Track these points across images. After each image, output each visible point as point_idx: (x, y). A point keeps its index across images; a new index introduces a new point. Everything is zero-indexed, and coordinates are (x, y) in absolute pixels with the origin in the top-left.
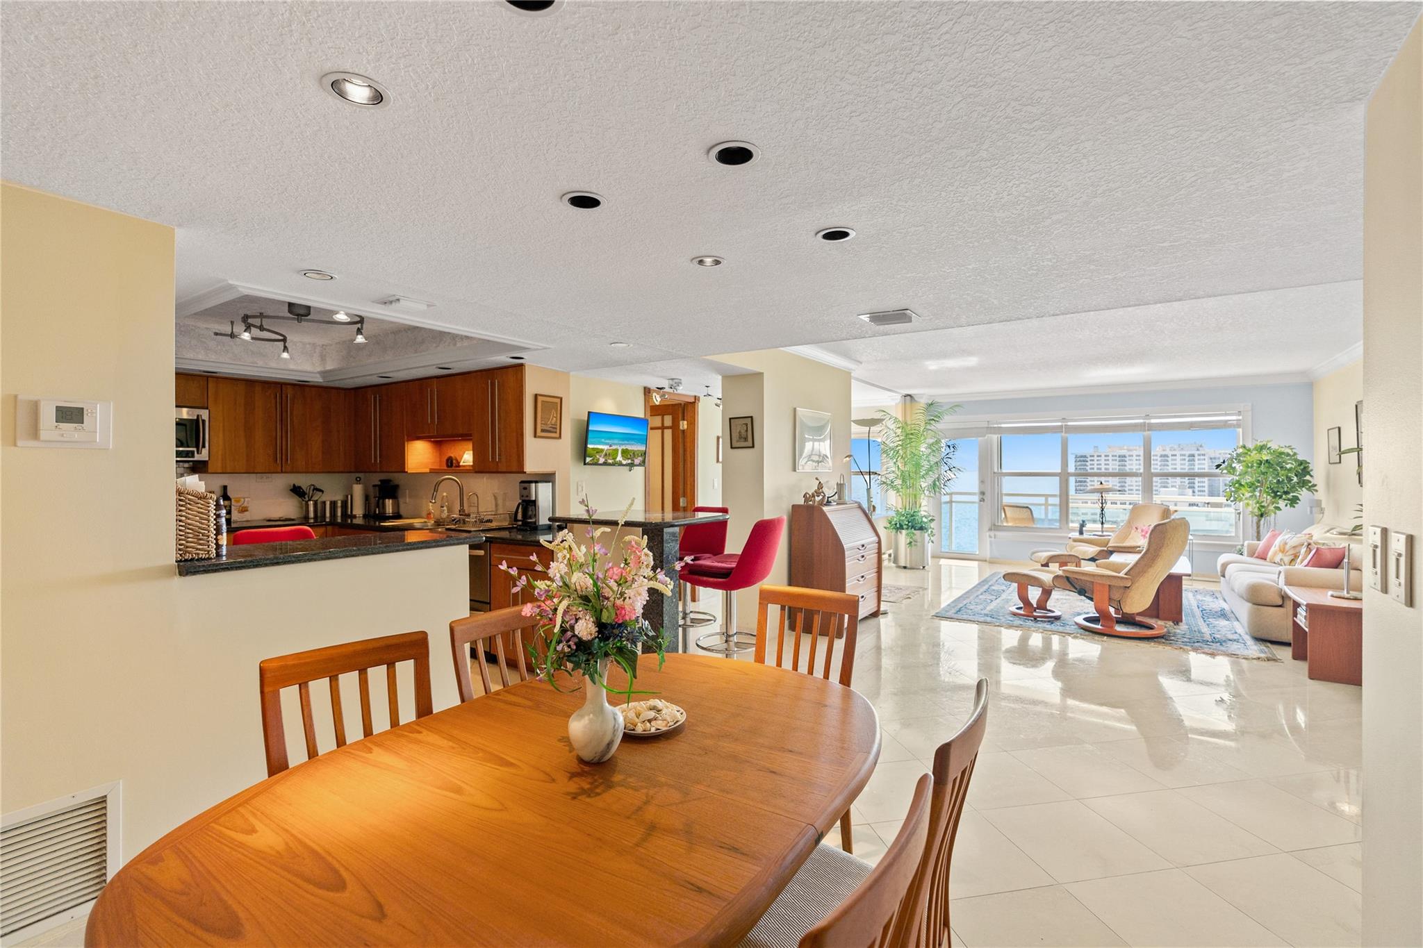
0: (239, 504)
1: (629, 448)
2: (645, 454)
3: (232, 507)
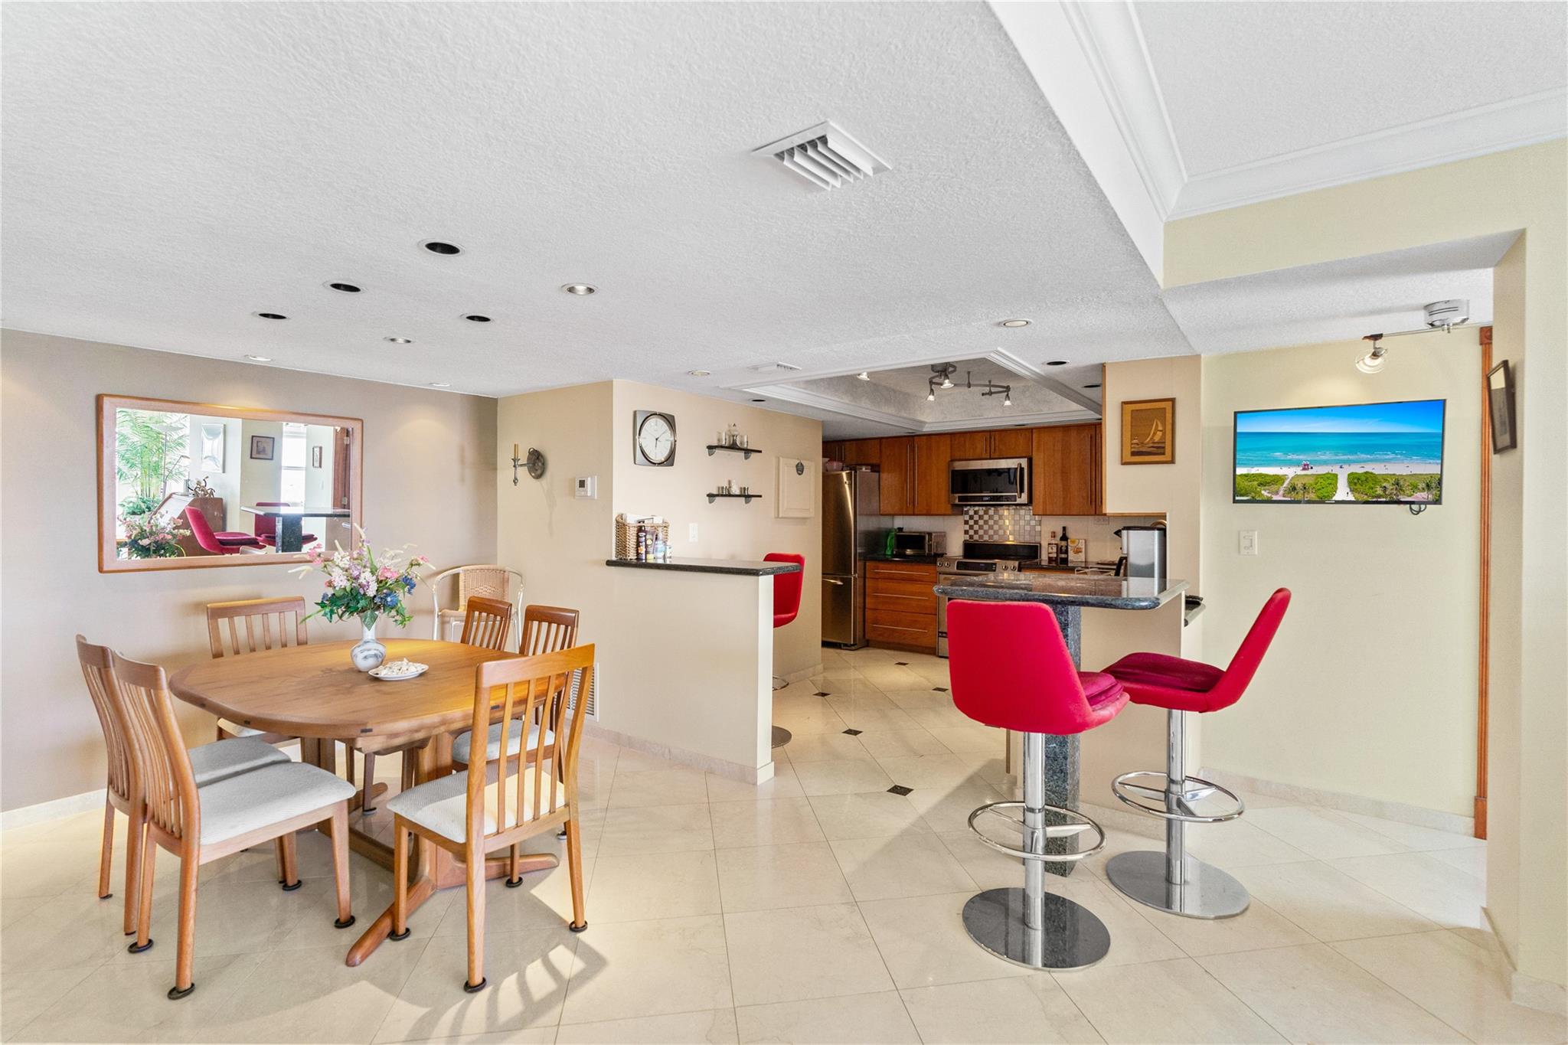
0: (1075, 545)
1: (1378, 469)
2: (1440, 482)
3: (1069, 547)
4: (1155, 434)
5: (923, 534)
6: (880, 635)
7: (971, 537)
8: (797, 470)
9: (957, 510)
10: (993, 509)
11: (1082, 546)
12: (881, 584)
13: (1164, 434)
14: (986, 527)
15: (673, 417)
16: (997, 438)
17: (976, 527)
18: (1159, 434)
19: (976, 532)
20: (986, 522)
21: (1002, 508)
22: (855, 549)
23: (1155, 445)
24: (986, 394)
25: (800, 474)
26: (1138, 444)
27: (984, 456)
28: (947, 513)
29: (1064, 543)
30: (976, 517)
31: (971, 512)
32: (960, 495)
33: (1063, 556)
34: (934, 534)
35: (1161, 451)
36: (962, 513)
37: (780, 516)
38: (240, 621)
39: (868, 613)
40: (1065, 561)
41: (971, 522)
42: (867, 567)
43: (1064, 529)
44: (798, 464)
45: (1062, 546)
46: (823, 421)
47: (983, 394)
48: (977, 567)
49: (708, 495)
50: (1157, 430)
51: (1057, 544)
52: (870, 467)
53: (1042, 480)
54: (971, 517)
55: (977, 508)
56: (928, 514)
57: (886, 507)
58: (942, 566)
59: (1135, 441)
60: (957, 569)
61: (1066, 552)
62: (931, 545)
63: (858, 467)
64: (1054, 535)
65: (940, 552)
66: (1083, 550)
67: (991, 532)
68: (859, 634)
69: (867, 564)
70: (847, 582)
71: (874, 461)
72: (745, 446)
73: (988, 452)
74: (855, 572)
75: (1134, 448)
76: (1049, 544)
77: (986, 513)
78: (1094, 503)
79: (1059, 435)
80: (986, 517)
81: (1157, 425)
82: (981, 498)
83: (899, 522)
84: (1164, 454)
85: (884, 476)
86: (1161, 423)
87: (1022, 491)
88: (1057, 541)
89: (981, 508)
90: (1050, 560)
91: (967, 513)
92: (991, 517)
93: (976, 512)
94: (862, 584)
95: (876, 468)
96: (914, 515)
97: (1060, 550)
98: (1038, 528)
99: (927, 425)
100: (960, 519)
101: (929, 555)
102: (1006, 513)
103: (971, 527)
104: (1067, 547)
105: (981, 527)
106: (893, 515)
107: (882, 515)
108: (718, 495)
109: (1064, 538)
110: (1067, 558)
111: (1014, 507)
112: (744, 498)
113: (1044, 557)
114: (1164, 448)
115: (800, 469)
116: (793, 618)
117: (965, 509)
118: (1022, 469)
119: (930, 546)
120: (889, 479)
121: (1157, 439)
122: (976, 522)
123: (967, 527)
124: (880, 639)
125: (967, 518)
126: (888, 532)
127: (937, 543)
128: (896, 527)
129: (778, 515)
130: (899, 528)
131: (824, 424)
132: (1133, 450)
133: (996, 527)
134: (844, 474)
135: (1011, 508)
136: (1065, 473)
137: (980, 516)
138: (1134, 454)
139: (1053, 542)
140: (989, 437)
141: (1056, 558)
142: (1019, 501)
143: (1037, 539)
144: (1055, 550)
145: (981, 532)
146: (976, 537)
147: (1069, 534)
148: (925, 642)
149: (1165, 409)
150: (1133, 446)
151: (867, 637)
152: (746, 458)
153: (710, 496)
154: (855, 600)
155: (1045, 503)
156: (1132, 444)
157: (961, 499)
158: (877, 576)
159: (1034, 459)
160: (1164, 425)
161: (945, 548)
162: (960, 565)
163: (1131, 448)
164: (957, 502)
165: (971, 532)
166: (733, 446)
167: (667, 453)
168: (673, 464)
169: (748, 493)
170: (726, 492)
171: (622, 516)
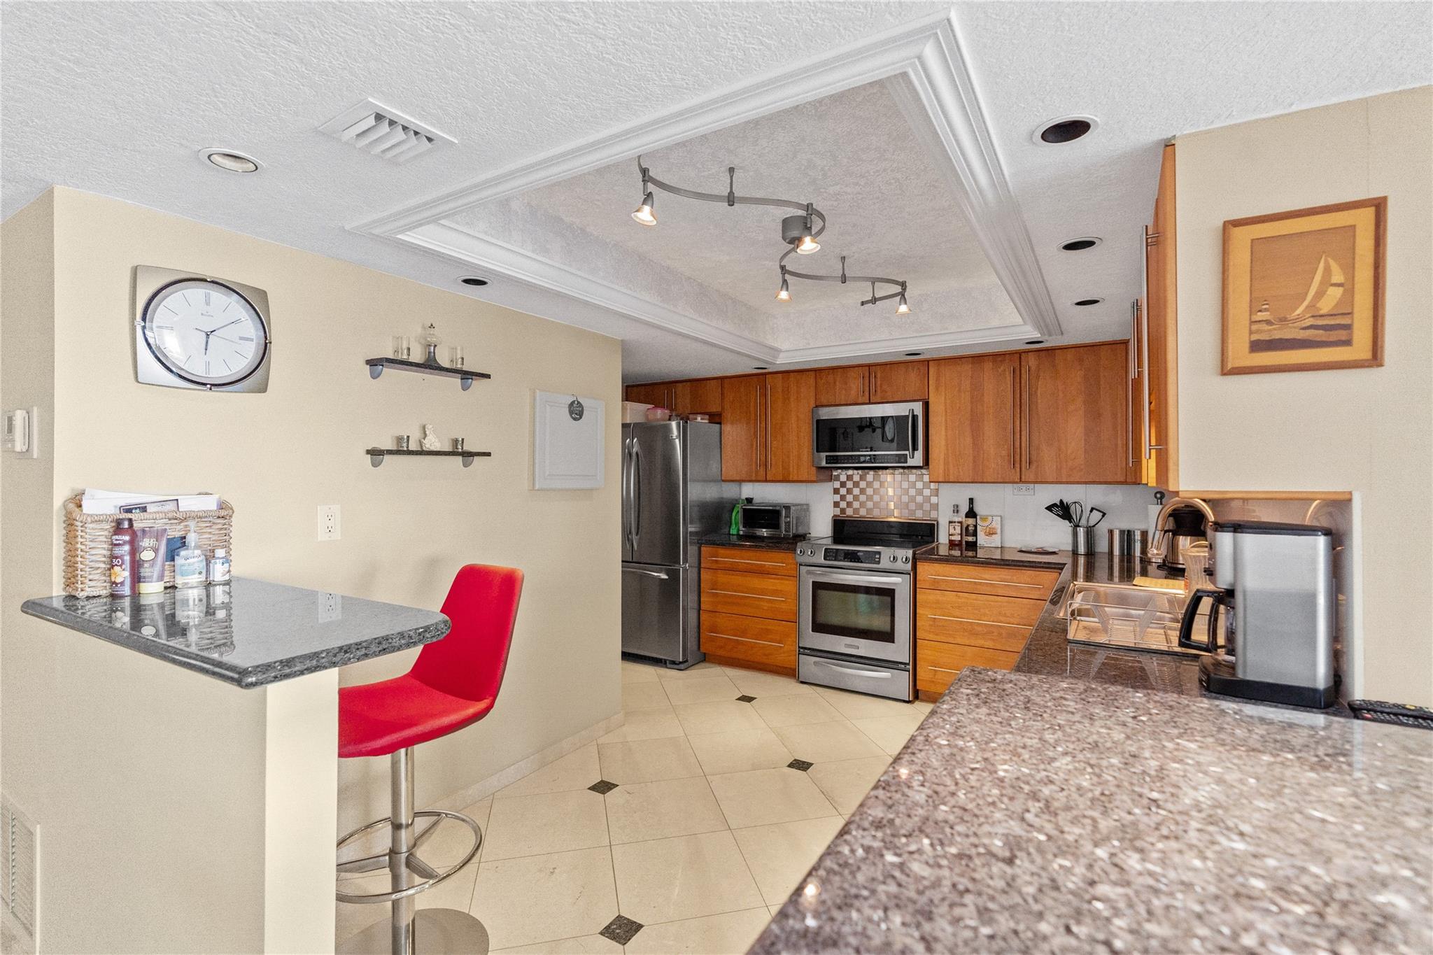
0: (987, 523)
3: (978, 527)
4: (1320, 294)
5: (778, 508)
6: (721, 647)
7: (843, 511)
8: (571, 413)
9: (825, 474)
10: (872, 473)
11: (996, 524)
12: (723, 578)
13: (1349, 289)
14: (863, 498)
15: (265, 292)
16: (879, 375)
17: (849, 498)
18: (1335, 294)
19: (849, 505)
20: (863, 491)
21: (884, 471)
22: (688, 528)
23: (1320, 322)
24: (867, 302)
25: (575, 419)
26: (1268, 322)
27: (860, 400)
28: (812, 479)
29: (971, 521)
30: (850, 485)
31: (843, 478)
32: (828, 454)
33: (970, 539)
34: (793, 508)
35: (1342, 335)
36: (830, 479)
37: (537, 487)
39: (704, 616)
40: (973, 546)
41: (843, 491)
42: (702, 553)
43: (971, 500)
44: (573, 402)
45: (968, 526)
46: (622, 341)
47: (863, 304)
48: (853, 557)
49: (368, 452)
50: (1327, 283)
51: (961, 523)
52: (707, 417)
53: (943, 433)
54: (843, 484)
55: (850, 472)
56: (785, 480)
57: (730, 471)
58: (804, 554)
59: (1260, 316)
60: (825, 559)
61: (975, 534)
62: (789, 522)
63: (691, 416)
64: (956, 509)
65: (801, 531)
66: (999, 531)
67: (870, 505)
68: (692, 644)
69: (703, 549)
70: (674, 575)
71: (714, 409)
72: (459, 366)
73: (867, 394)
74: (685, 561)
75: (1257, 332)
76: (950, 522)
77: (862, 478)
78: (1018, 465)
79: (967, 368)
80: (863, 484)
81: (1328, 270)
82: (856, 459)
83: (748, 490)
84: (1348, 343)
85: (727, 428)
86: (1342, 267)
87: (915, 448)
88: (961, 517)
89: (856, 472)
90: (952, 544)
91: (837, 478)
92: (869, 484)
93: (849, 478)
94: (695, 576)
95: (716, 418)
96: (766, 481)
97: (966, 531)
98: (934, 500)
99: (781, 355)
100: (828, 488)
101: (786, 538)
102: (889, 478)
103: (843, 498)
104: (975, 526)
105: (856, 498)
106: (741, 481)
107: (723, 481)
108: (390, 452)
109: (971, 514)
110: (976, 542)
111: (901, 471)
112: (460, 458)
113: (943, 538)
114: (1348, 327)
115: (576, 411)
116: (491, 706)
117: (835, 473)
118: (915, 418)
119: (788, 524)
120: (734, 432)
121: (1326, 306)
122: (849, 491)
123: (837, 498)
124: (721, 652)
125: (837, 485)
126: (733, 504)
127: (798, 518)
128: (744, 496)
129: (534, 484)
130: (747, 499)
131: (626, 349)
132: (1255, 337)
133: (876, 498)
134: (674, 424)
135: (897, 472)
136: (976, 424)
137: (854, 482)
138: (1256, 346)
139: (956, 519)
140: (867, 374)
141: (961, 541)
142: (911, 462)
143: (933, 515)
144: (958, 530)
145: (856, 505)
146: (849, 512)
147: (978, 509)
148: (781, 659)
149: (1353, 227)
150: (1254, 327)
151: (702, 650)
152: (465, 388)
153: (375, 453)
154: (686, 598)
155: (946, 463)
156: (1252, 322)
157: (829, 460)
158: (715, 566)
159: (930, 403)
160: (1350, 268)
161: (809, 528)
162: (829, 554)
163: (1251, 333)
164: (824, 464)
165: (843, 504)
166: (430, 365)
167: (241, 365)
168: (262, 388)
169: (467, 448)
170: (413, 446)
171: (77, 500)
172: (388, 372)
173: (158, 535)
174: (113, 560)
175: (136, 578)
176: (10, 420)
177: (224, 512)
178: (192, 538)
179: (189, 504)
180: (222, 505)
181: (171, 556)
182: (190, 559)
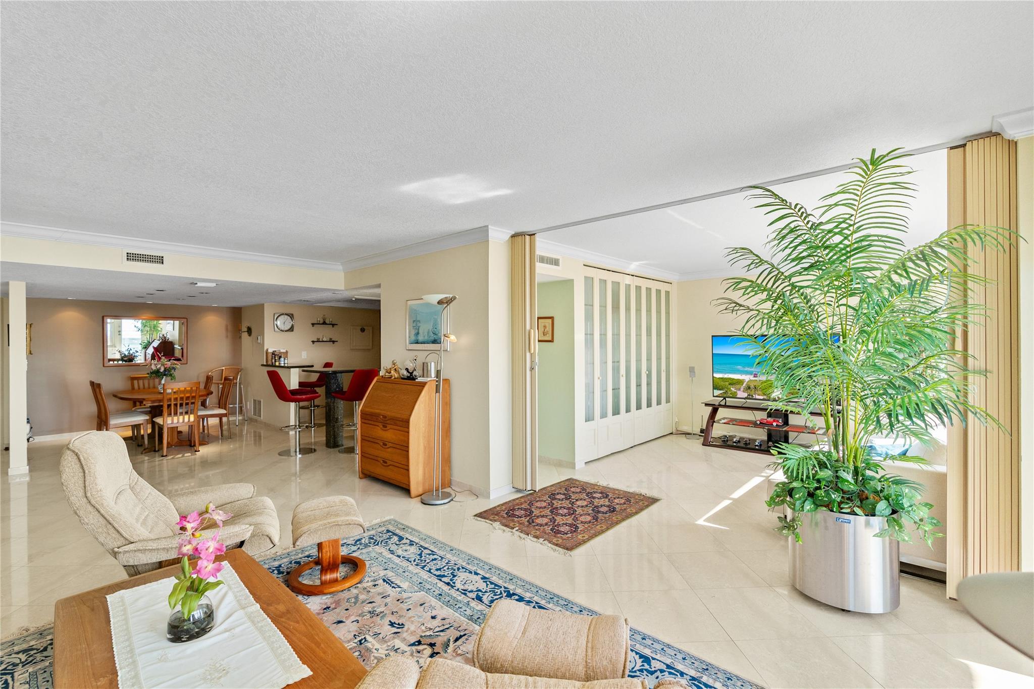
15: (293, 314)
37: (351, 348)
38: (141, 382)
49: (311, 341)
72: (331, 323)
108: (316, 341)
112: (331, 342)
152: (333, 327)
153: (313, 342)
166: (324, 323)
167: (289, 327)
168: (293, 331)
169: (333, 340)
170: (321, 340)
171: (267, 350)
172: (315, 325)
173: (278, 355)
174: (272, 359)
175: (275, 362)
176: (258, 338)
177: (287, 352)
178: (282, 356)
179: (282, 351)
180: (287, 351)
181: (279, 359)
182: (282, 359)
